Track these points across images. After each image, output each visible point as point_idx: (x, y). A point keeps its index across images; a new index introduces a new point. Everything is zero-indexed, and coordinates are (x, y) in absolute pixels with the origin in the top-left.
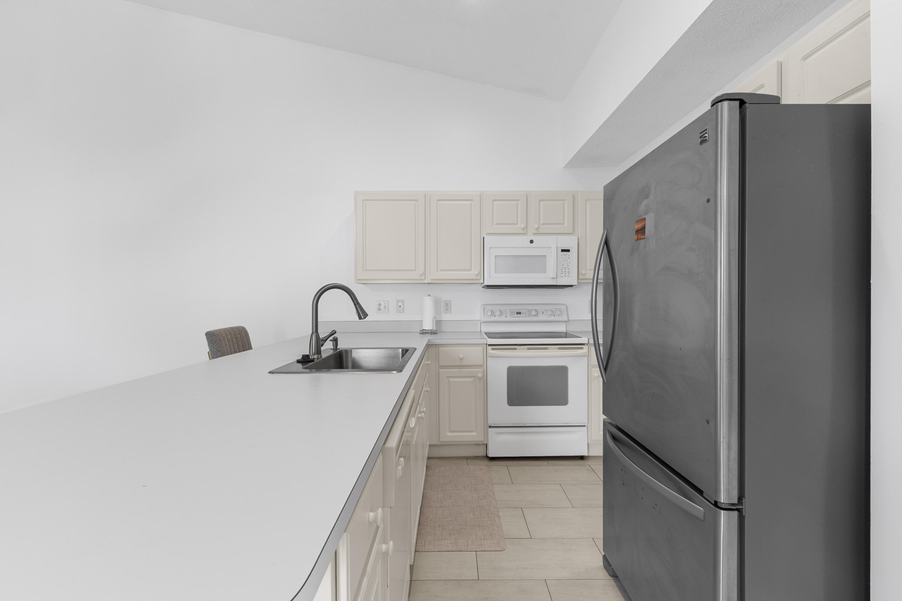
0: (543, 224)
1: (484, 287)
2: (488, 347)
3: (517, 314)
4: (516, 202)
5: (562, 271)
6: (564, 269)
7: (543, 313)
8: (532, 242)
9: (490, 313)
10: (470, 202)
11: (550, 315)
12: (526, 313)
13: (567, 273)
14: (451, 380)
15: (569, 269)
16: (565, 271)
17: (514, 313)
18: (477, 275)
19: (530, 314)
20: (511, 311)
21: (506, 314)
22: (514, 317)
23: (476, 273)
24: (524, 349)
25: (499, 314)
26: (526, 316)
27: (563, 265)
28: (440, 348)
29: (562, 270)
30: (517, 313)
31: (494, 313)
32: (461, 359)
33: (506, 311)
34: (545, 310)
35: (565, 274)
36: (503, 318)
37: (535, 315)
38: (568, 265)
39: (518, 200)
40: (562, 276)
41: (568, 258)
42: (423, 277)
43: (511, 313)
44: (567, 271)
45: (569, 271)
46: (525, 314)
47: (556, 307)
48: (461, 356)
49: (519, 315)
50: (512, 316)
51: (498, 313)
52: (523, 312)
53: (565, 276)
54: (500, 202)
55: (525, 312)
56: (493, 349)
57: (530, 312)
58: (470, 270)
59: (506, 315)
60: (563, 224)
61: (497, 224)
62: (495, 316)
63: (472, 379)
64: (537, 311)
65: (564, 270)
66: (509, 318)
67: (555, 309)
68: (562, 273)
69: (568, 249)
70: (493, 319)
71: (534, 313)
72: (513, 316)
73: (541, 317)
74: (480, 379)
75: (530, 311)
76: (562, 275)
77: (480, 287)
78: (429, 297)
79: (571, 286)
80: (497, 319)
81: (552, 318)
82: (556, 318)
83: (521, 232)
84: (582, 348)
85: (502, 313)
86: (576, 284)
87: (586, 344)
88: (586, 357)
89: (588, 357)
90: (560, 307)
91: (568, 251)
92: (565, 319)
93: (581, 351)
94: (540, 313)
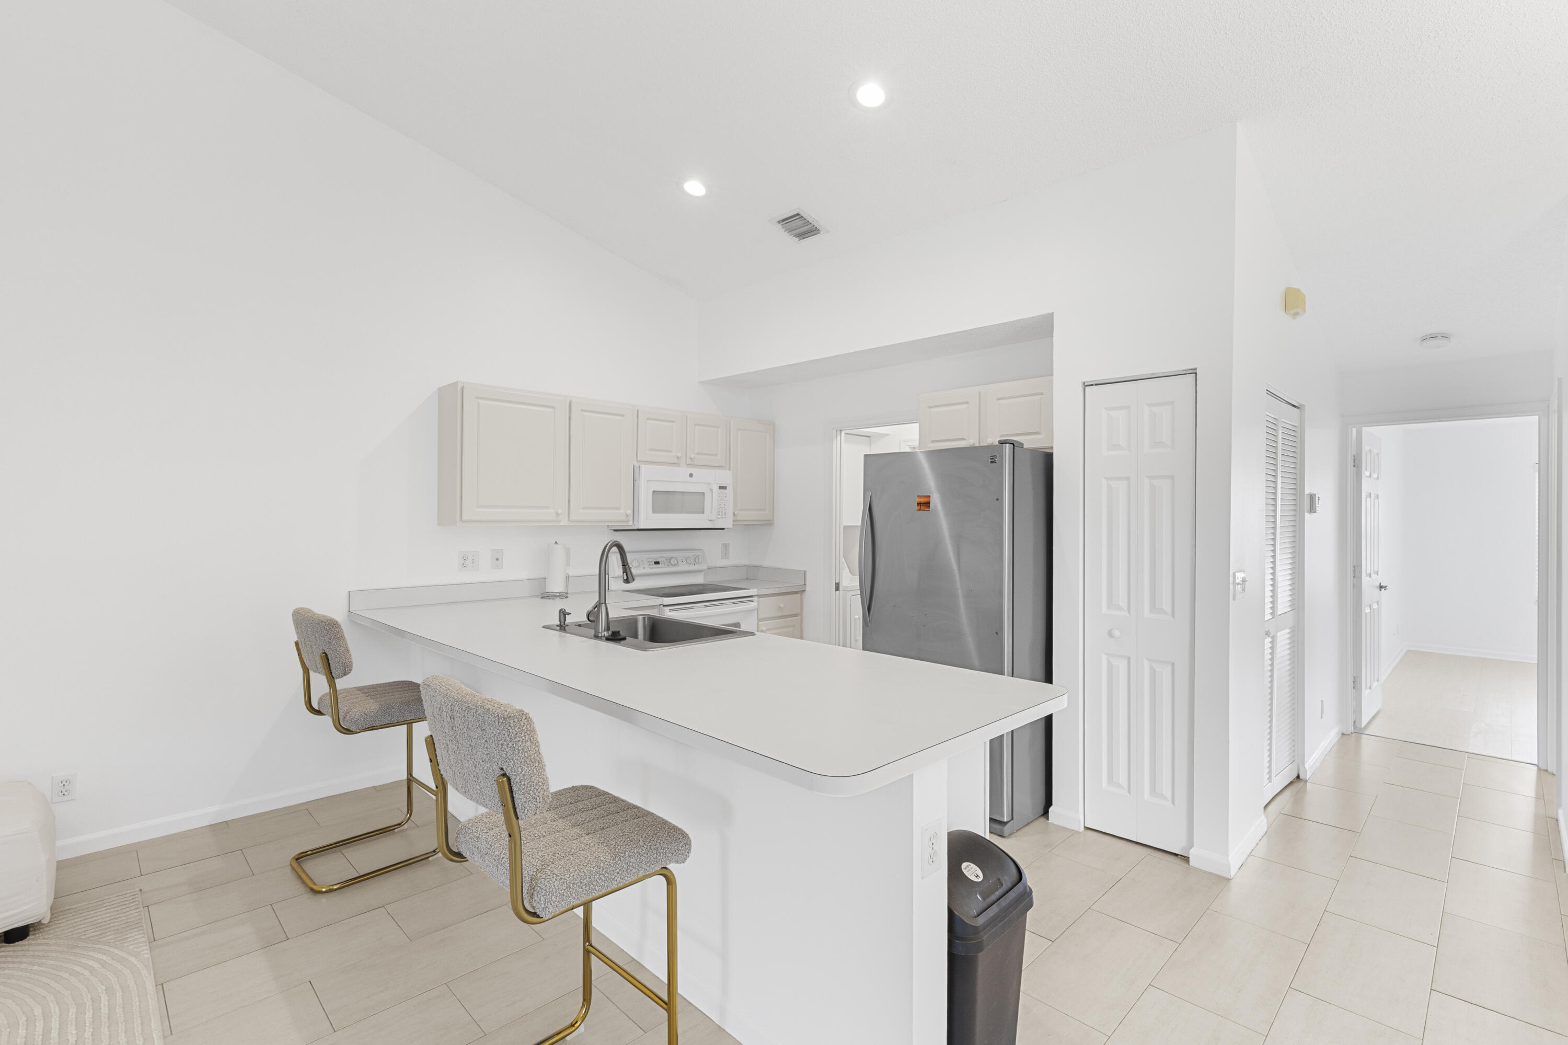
0: (698, 454)
3: (655, 564)
5: (719, 512)
6: (721, 508)
7: (683, 562)
8: (691, 475)
10: (620, 418)
15: (726, 509)
16: (722, 512)
17: (651, 563)
18: (629, 516)
19: (669, 564)
20: (648, 560)
21: (644, 564)
22: (653, 568)
23: (627, 513)
24: (701, 607)
25: (636, 564)
26: (665, 566)
27: (720, 505)
29: (719, 510)
30: (655, 562)
33: (642, 561)
34: (685, 558)
35: (722, 515)
36: (642, 571)
37: (675, 565)
38: (725, 505)
39: (673, 422)
41: (726, 496)
42: (560, 518)
43: (649, 563)
44: (724, 511)
46: (665, 564)
47: (695, 554)
49: (657, 565)
50: (650, 567)
52: (661, 561)
53: (722, 518)
54: (656, 422)
55: (664, 561)
57: (668, 561)
58: (620, 508)
59: (644, 566)
60: (717, 456)
61: (650, 450)
64: (677, 559)
65: (721, 510)
66: (648, 570)
67: (695, 556)
68: (719, 514)
69: (724, 485)
71: (674, 561)
72: (652, 566)
73: (683, 567)
75: (669, 559)
76: (719, 517)
78: (557, 545)
79: (723, 529)
81: (693, 568)
82: (696, 567)
83: (675, 461)
84: (752, 601)
85: (639, 563)
86: (731, 526)
87: (755, 595)
88: (756, 611)
89: (758, 609)
90: (698, 554)
91: (725, 488)
92: (704, 567)
93: (753, 605)
94: (680, 562)
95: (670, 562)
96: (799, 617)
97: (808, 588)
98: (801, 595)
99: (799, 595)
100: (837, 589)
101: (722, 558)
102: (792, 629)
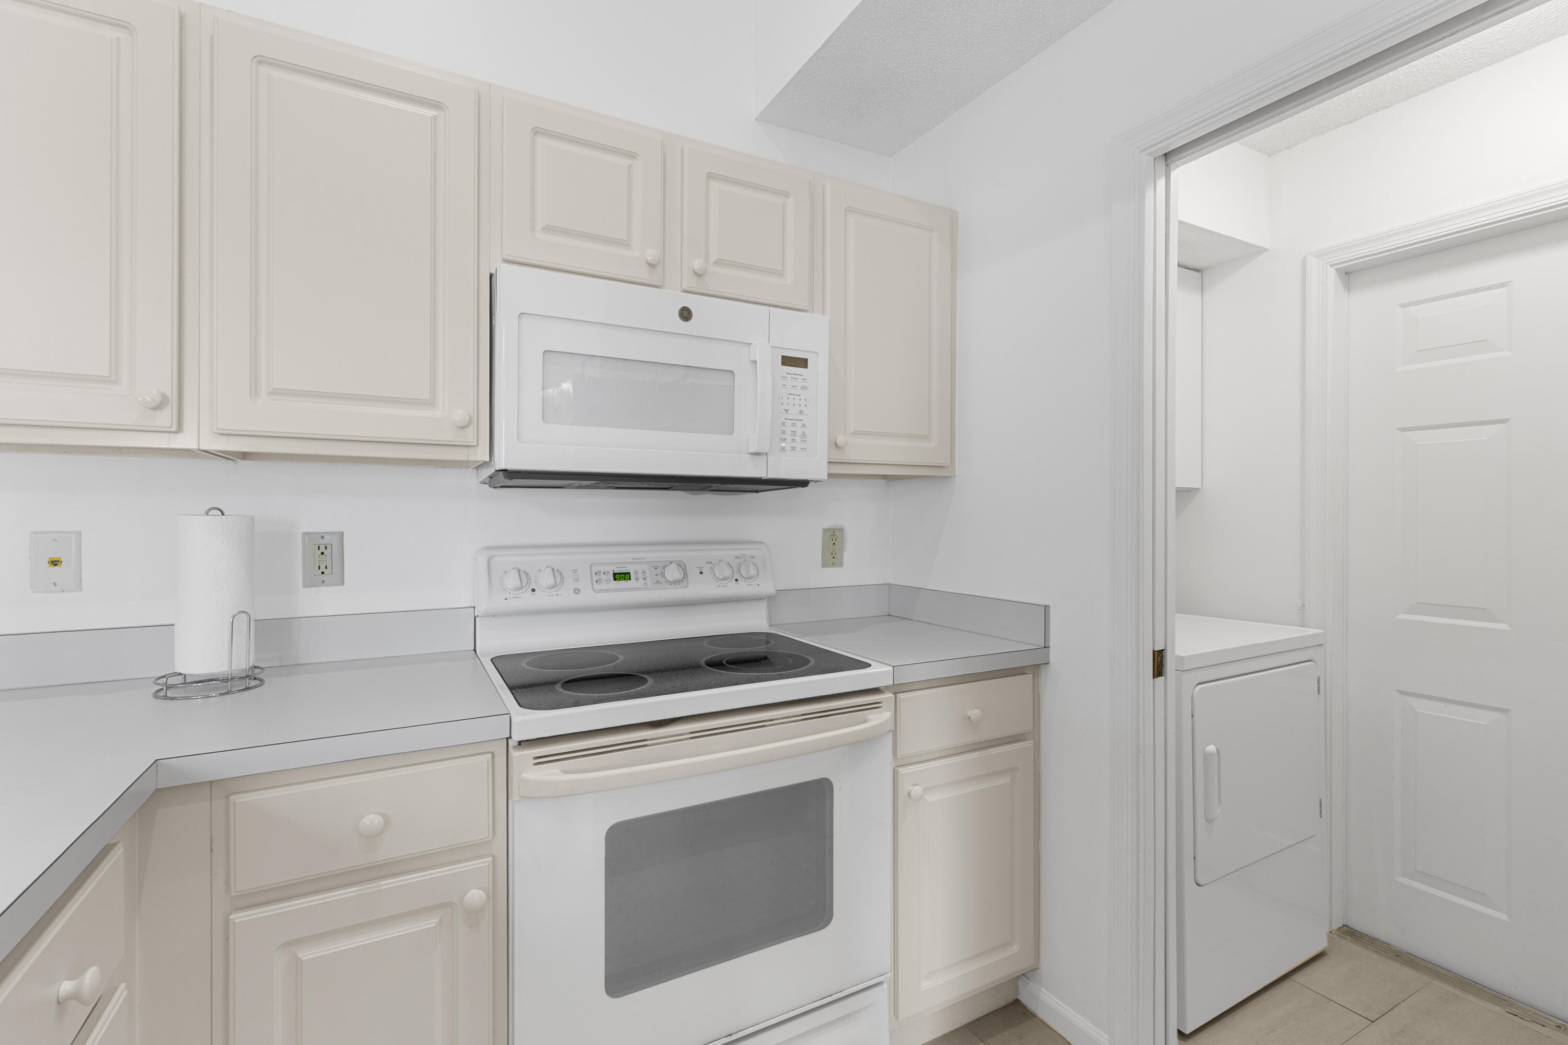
0: (718, 262)
1: (492, 481)
2: (515, 754)
3: (615, 579)
4: (625, 162)
5: (784, 432)
6: (789, 423)
7: (701, 573)
8: (685, 315)
9: (512, 581)
10: (430, 113)
11: (725, 579)
12: (647, 575)
13: (798, 439)
14: (306, 954)
15: (804, 426)
16: (794, 433)
17: (603, 577)
18: (463, 428)
19: (660, 578)
20: (595, 569)
21: (577, 580)
22: (607, 590)
23: (459, 415)
24: (678, 738)
25: (551, 581)
26: (646, 584)
27: (787, 411)
28: (238, 799)
29: (783, 428)
30: (615, 574)
31: (529, 579)
32: (371, 838)
33: (574, 571)
34: (707, 563)
35: (794, 440)
36: (566, 598)
37: (676, 582)
38: (801, 412)
39: (632, 156)
40: (783, 449)
41: (803, 388)
42: (165, 418)
43: (595, 578)
44: (799, 431)
45: (803, 434)
46: (645, 579)
47: (738, 553)
48: (372, 820)
49: (622, 584)
50: (597, 586)
51: (546, 579)
52: (636, 572)
53: (793, 449)
54: (562, 146)
55: (644, 572)
56: (540, 761)
57: (659, 571)
58: (430, 403)
59: (577, 586)
60: (780, 274)
61: (549, 229)
62: (533, 590)
63: (430, 922)
64: (682, 566)
65: (789, 429)
66: (588, 597)
67: (737, 557)
68: (783, 436)
69: (799, 356)
70: (527, 601)
71: (673, 573)
72: (604, 586)
73: (699, 588)
74: (473, 915)
75: (660, 568)
76: (783, 445)
77: (473, 481)
78: (214, 520)
79: (804, 483)
80: (543, 599)
81: (731, 589)
82: (742, 589)
83: (643, 274)
84: (875, 706)
85: (562, 578)
86: (825, 477)
87: (886, 687)
88: (890, 737)
89: (895, 732)
90: (750, 553)
91: (802, 363)
92: (766, 587)
93: (878, 718)
94: (693, 573)
95: (663, 574)
96: (1028, 744)
97: (1054, 655)
98: (1036, 677)
99: (1028, 678)
100: (1159, 669)
101: (824, 565)
102: (1006, 780)
